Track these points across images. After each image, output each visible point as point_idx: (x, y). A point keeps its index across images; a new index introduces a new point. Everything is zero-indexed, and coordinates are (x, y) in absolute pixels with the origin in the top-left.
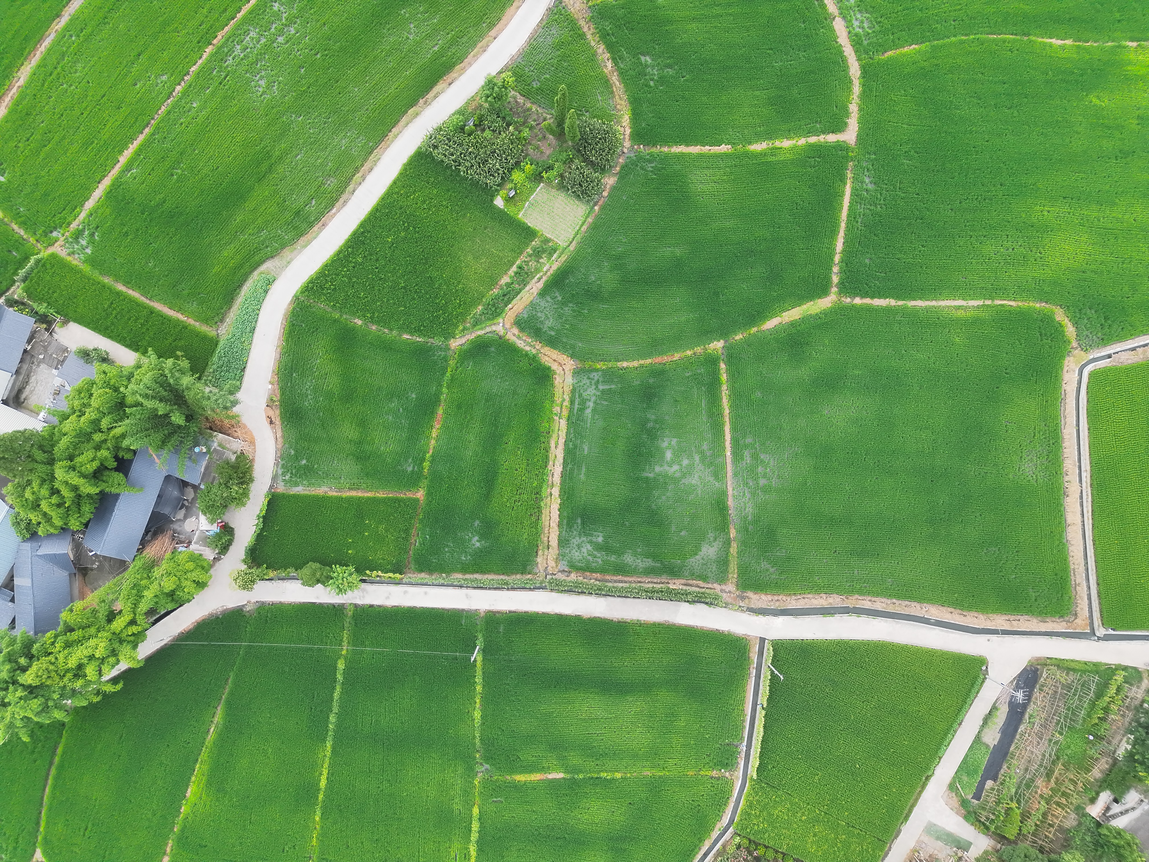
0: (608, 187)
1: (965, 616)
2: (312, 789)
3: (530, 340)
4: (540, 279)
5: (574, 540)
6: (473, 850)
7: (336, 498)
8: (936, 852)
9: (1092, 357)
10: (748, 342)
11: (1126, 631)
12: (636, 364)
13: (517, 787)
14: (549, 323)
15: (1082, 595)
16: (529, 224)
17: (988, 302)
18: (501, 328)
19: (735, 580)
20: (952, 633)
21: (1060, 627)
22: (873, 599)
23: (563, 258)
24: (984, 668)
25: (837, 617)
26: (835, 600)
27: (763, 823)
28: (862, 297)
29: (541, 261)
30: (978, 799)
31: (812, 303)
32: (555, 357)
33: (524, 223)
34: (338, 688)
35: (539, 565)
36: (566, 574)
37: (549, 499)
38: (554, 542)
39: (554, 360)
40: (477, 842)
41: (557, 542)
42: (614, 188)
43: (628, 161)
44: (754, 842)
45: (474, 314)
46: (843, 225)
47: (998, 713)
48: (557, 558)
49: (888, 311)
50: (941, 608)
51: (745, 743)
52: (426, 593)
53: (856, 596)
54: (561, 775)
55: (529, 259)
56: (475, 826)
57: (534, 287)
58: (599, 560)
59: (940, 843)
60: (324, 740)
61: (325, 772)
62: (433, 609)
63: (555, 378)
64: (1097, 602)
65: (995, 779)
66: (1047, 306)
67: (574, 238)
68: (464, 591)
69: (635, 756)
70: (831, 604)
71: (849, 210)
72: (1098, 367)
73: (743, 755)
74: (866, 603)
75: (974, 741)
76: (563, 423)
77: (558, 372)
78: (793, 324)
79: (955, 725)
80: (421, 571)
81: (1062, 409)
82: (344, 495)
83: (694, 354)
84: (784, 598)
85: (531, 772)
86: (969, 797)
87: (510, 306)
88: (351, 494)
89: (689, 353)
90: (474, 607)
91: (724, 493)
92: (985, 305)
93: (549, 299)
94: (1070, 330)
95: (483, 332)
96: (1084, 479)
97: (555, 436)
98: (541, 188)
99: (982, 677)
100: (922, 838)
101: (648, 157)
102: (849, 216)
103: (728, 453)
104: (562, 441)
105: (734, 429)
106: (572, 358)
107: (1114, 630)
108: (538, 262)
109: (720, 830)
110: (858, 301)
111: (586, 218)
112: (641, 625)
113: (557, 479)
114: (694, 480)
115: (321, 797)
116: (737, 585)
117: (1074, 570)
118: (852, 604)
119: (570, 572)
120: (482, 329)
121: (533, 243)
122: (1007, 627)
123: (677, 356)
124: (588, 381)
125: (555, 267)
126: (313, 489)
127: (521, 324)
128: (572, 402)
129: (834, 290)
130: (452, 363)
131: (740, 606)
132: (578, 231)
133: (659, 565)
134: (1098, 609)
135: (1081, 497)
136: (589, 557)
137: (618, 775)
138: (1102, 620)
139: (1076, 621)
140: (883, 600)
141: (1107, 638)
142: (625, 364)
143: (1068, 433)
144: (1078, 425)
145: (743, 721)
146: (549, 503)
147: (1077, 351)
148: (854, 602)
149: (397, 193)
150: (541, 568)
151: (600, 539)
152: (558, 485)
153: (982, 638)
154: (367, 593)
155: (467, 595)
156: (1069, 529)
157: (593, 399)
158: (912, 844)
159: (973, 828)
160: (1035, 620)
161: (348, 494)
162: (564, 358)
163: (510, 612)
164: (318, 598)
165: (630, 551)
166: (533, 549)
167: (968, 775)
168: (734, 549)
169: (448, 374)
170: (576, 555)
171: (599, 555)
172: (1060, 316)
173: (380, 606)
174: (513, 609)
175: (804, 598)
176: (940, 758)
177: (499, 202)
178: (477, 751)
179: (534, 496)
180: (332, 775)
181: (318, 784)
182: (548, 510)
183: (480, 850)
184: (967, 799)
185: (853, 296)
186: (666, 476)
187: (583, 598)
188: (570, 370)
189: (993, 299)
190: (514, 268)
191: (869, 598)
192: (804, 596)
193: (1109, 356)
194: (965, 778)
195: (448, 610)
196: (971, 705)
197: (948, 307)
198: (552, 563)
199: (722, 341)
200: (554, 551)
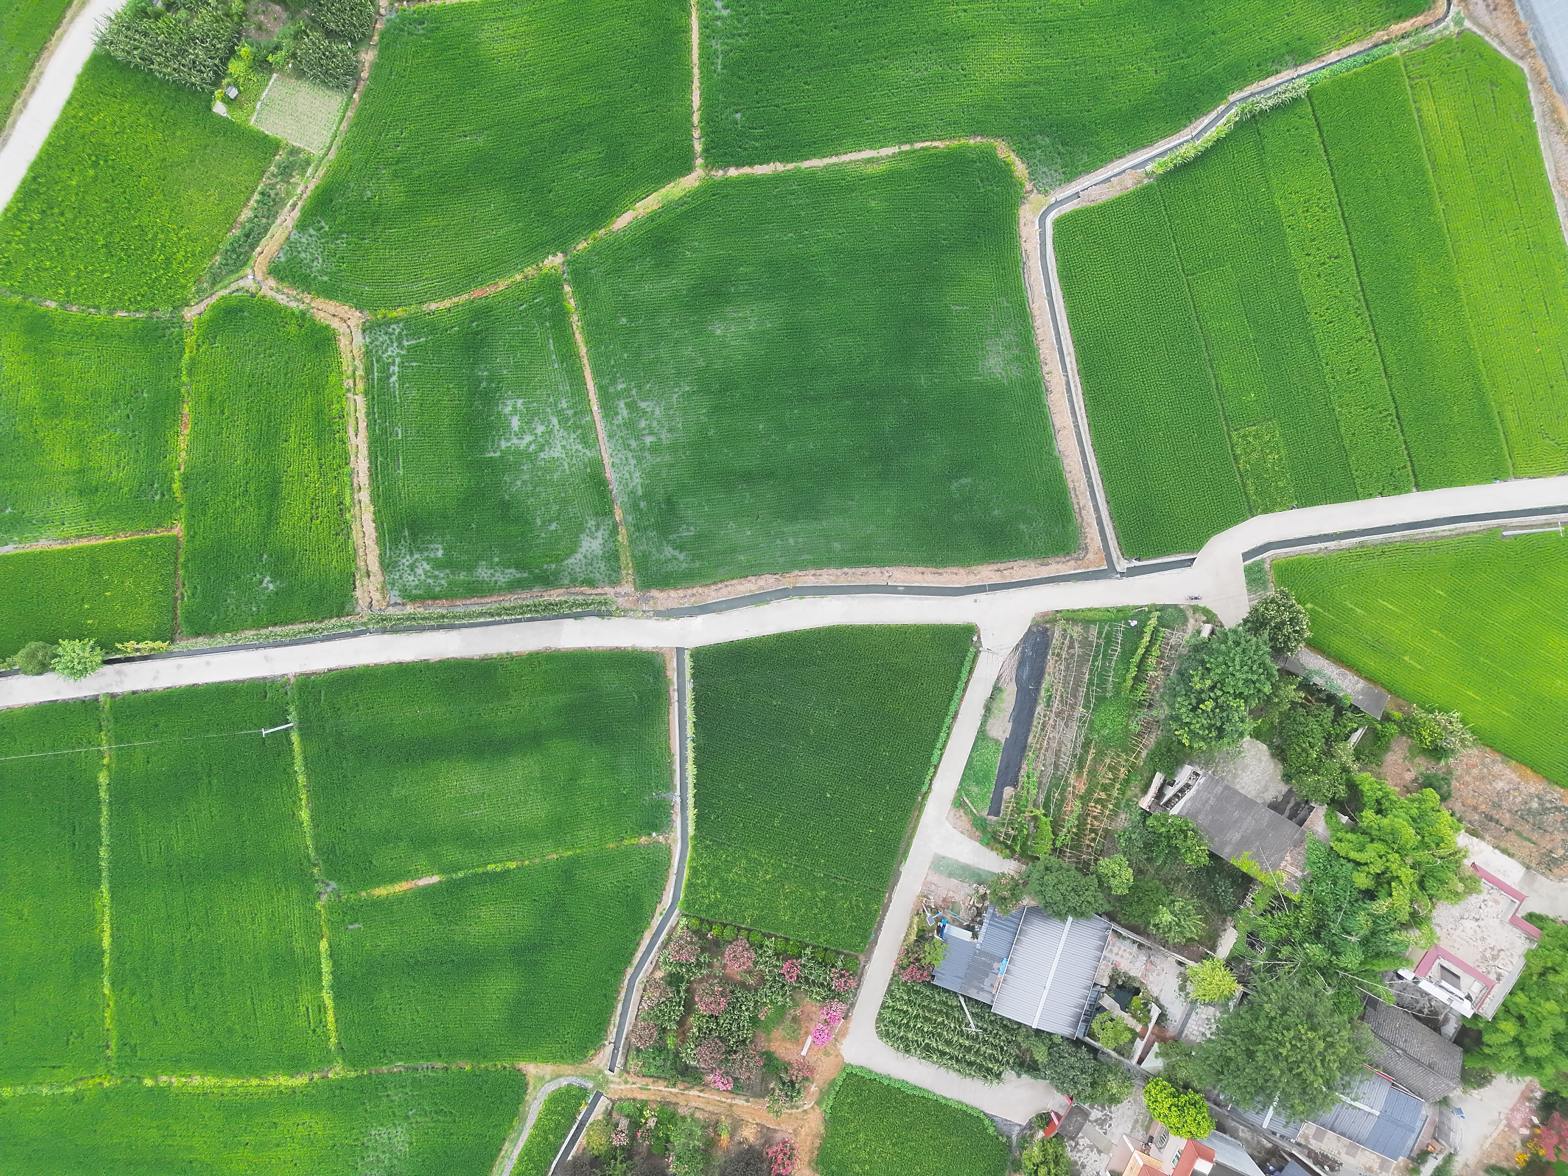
0: (367, 64)
1: (940, 574)
2: (93, 955)
3: (295, 292)
4: (294, 206)
5: (404, 560)
6: (328, 998)
7: (59, 552)
8: (951, 894)
9: (1053, 200)
10: (594, 251)
11: (1155, 558)
12: (447, 304)
13: (377, 904)
14: (317, 265)
15: (1089, 521)
16: (267, 132)
17: (906, 148)
18: (252, 282)
19: (630, 578)
20: (927, 599)
21: (1067, 568)
22: (818, 572)
23: (321, 172)
24: (975, 639)
25: (774, 603)
26: (768, 582)
27: (715, 893)
28: (738, 166)
29: (292, 180)
30: (997, 814)
31: (672, 184)
32: (332, 310)
33: (258, 132)
34: (105, 811)
35: (360, 602)
36: (400, 607)
37: (358, 507)
38: (374, 566)
39: (334, 315)
40: (332, 987)
41: (377, 564)
42: (377, 67)
43: (388, 24)
44: (707, 921)
45: (211, 268)
46: (696, 71)
47: (1004, 695)
48: (383, 588)
49: (777, 179)
50: (909, 569)
51: (678, 793)
52: (208, 663)
53: (796, 572)
54: (436, 879)
55: (274, 180)
56: (326, 966)
57: (288, 218)
58: (443, 582)
59: (954, 881)
60: (98, 885)
61: (107, 927)
62: (221, 683)
63: (339, 340)
64: (1111, 526)
65: (1014, 784)
66: (984, 140)
67: (332, 142)
68: (262, 652)
69: (531, 836)
70: (762, 587)
71: (699, 49)
72: (1063, 213)
73: (678, 808)
74: (808, 579)
75: (977, 737)
76: (361, 402)
77: (341, 331)
78: (652, 217)
79: (948, 720)
80: (198, 635)
81: (1026, 276)
82: (69, 546)
83: (526, 277)
84: (700, 590)
85: (392, 881)
86: (985, 813)
87: (259, 249)
88: (81, 544)
89: (519, 277)
90: (278, 672)
91: (597, 465)
92: (902, 152)
93: (312, 232)
94: (1020, 169)
95: (227, 291)
96: (1069, 366)
97: (352, 422)
98: (275, 80)
99: (972, 649)
100: (930, 878)
101: (416, 16)
102: (701, 56)
103: (595, 408)
104: (363, 425)
105: (597, 373)
106: (356, 309)
107: (1139, 559)
108: (288, 183)
109: (661, 914)
110: (733, 172)
111: (345, 112)
112: (512, 658)
113: (363, 478)
114: (557, 452)
115: (106, 961)
116: (635, 584)
117: (1075, 490)
118: (790, 583)
119: (404, 604)
120: (226, 287)
121: (277, 157)
122: (996, 579)
123: (502, 285)
124: (386, 338)
125: (312, 186)
126: (28, 545)
127: (276, 271)
128: (369, 371)
129: (699, 161)
130: (190, 341)
131: (644, 611)
132: (336, 131)
133: (526, 575)
134: (1113, 536)
135: (1069, 390)
136: (430, 581)
137: (512, 865)
138: (1121, 550)
139: (1088, 556)
140: (830, 572)
141: (1132, 572)
142: (433, 306)
143: (1039, 306)
144: (1049, 294)
145: (671, 763)
146: (358, 513)
147: (1032, 196)
148: (791, 580)
149: (74, 117)
150: (363, 603)
151: (440, 553)
152: (367, 486)
153: (968, 599)
154: (125, 675)
155: (266, 657)
156: (1059, 437)
157: (398, 360)
158: (918, 889)
159: (994, 854)
160: (1033, 565)
161: (76, 545)
162: (344, 310)
163: (330, 670)
164: (58, 693)
165: (484, 563)
166: (349, 581)
167: (977, 784)
168: (622, 536)
169: (186, 356)
170: (410, 580)
171: (442, 575)
172: (1004, 151)
173: (147, 691)
174: (333, 666)
175: (726, 586)
176: (936, 767)
177: (219, 108)
178: (315, 865)
179: (337, 509)
180: (118, 930)
181: (100, 946)
182: (358, 523)
183: (338, 997)
184: (981, 817)
185: (726, 166)
186: (518, 453)
187: (428, 636)
188: (358, 326)
189: (910, 142)
190: (256, 196)
191: (813, 572)
192: (726, 583)
193: (1077, 195)
194: (975, 790)
195: (243, 681)
196: (965, 690)
197: (855, 161)
198: (377, 596)
199: (560, 255)
200: (377, 578)
